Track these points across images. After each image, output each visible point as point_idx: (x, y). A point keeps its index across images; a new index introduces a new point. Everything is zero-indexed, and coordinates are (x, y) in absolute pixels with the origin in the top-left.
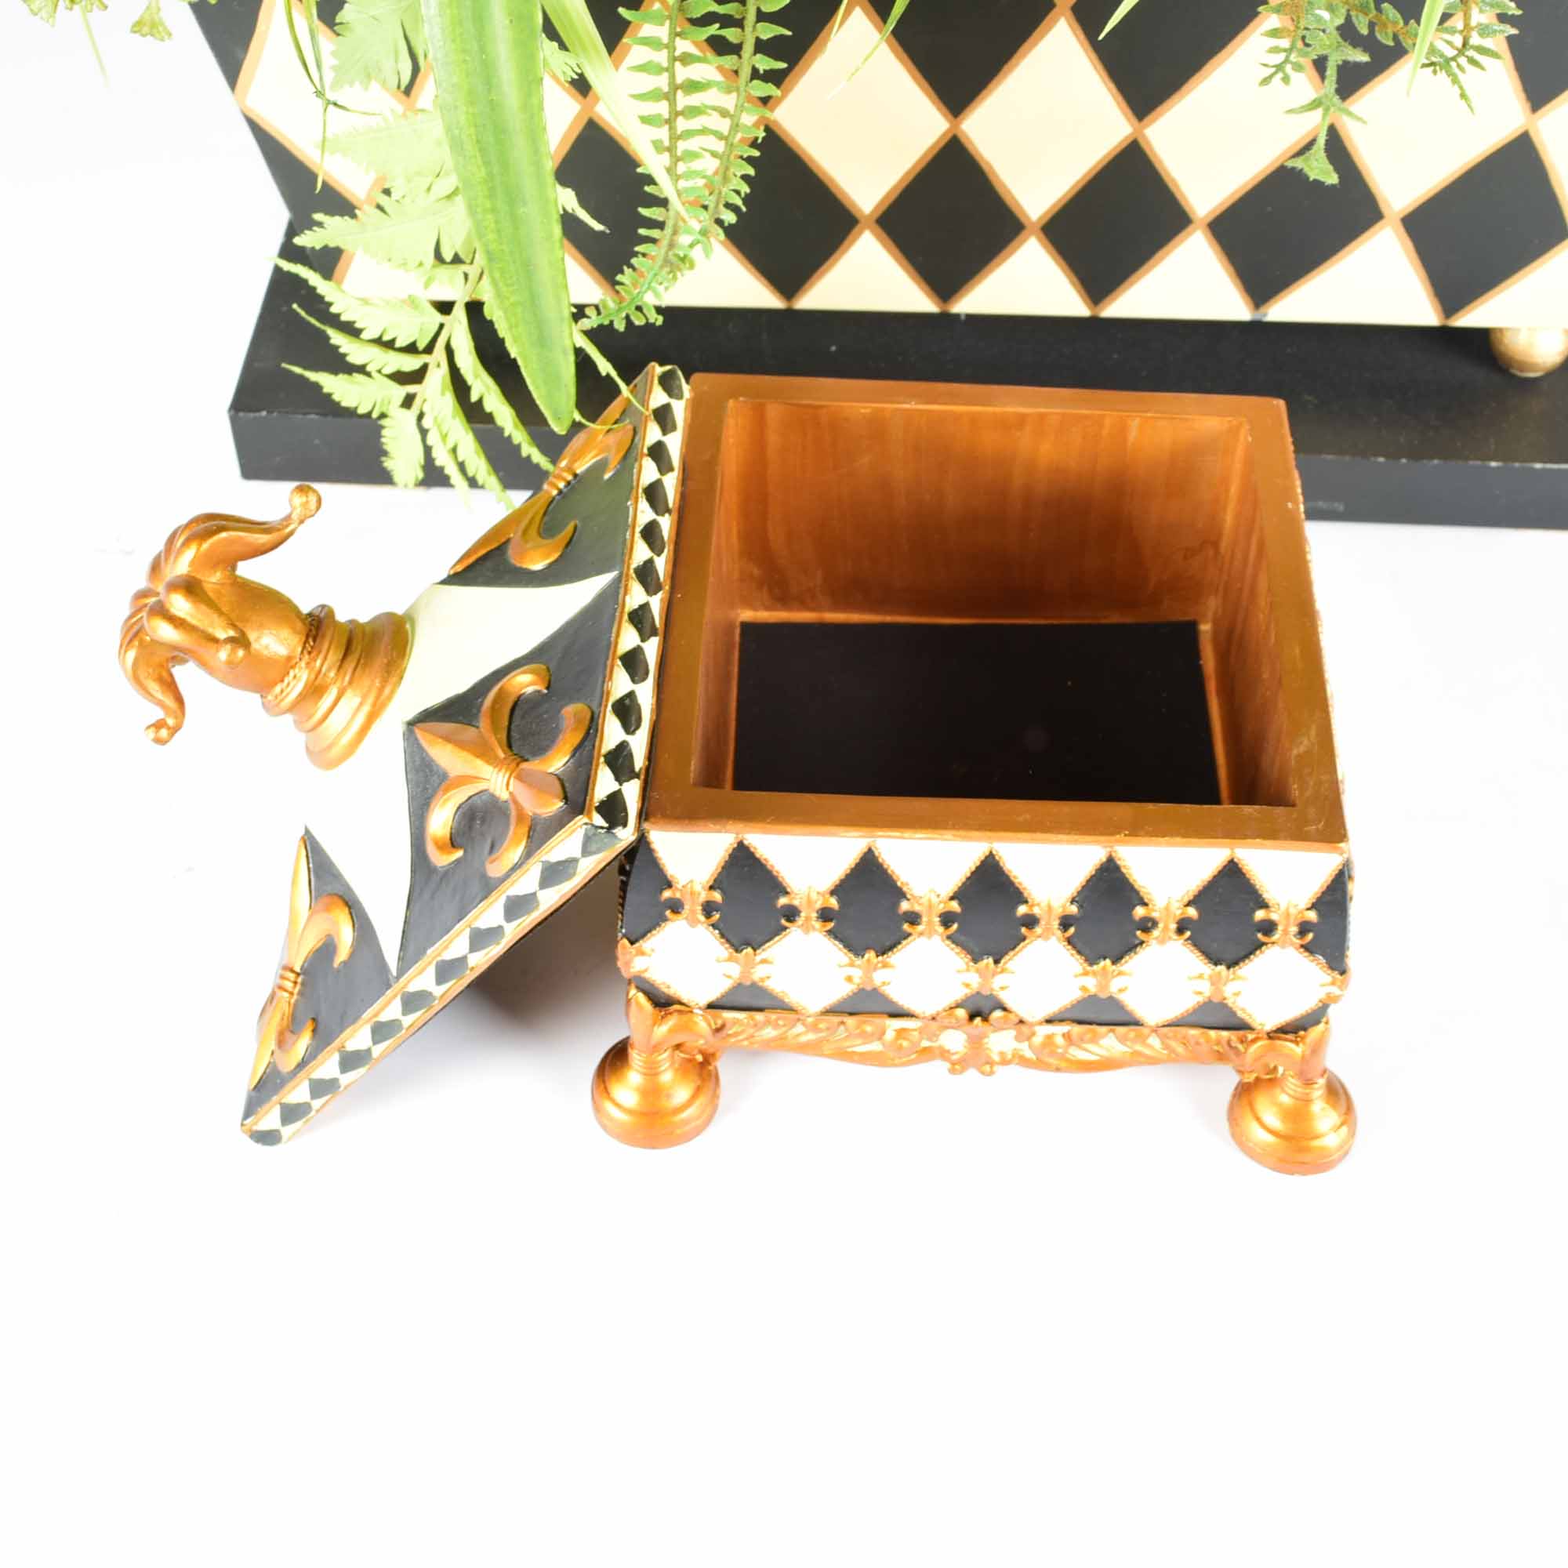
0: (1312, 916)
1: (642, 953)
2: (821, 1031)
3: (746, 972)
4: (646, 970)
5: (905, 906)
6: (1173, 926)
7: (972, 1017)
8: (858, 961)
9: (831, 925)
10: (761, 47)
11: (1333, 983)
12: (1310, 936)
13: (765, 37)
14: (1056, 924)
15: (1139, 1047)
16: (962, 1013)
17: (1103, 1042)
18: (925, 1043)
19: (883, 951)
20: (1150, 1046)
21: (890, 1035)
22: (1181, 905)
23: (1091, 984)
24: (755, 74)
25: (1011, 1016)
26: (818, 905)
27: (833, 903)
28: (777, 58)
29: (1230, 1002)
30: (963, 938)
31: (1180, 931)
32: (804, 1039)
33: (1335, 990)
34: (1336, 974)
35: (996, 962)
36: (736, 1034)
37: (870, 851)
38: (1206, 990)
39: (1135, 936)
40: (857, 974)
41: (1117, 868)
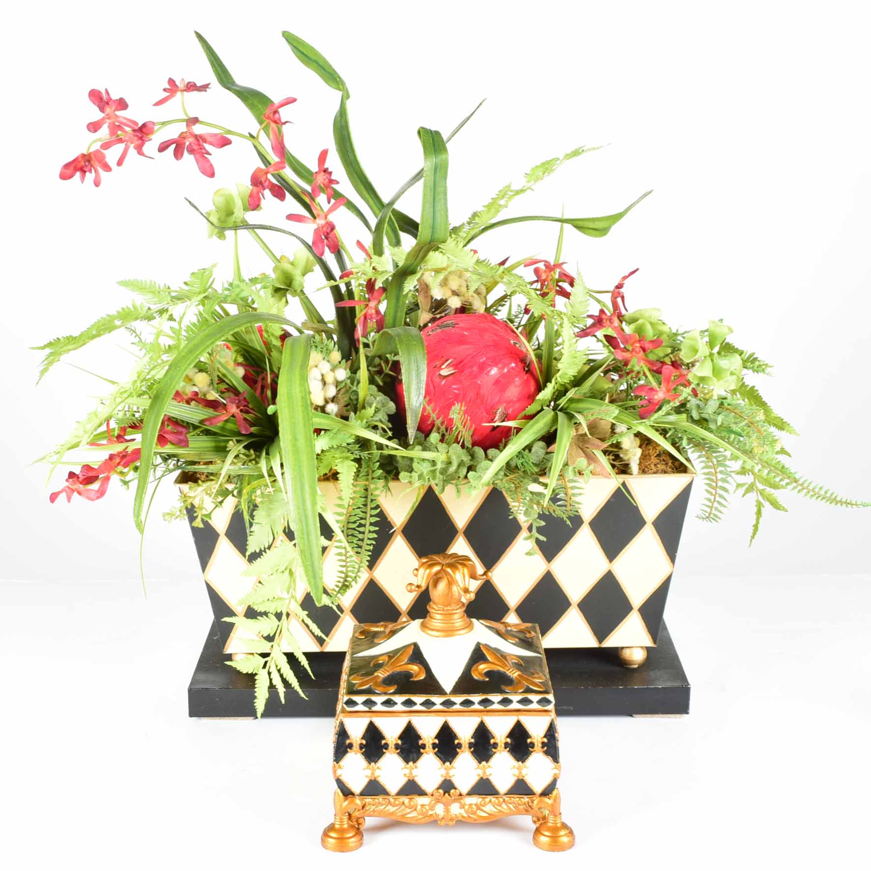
0: (545, 740)
1: (340, 767)
2: (396, 805)
3: (373, 774)
4: (340, 776)
5: (421, 742)
6: (503, 745)
7: (444, 794)
8: (408, 766)
9: (398, 751)
10: (371, 524)
11: (556, 768)
12: (546, 748)
13: (372, 521)
14: (467, 746)
15: (499, 808)
16: (441, 791)
17: (488, 806)
18: (430, 812)
19: (414, 762)
20: (503, 808)
21: (419, 808)
22: (505, 737)
23: (480, 772)
24: (370, 532)
25: (457, 791)
26: (395, 743)
27: (399, 742)
28: (376, 526)
29: (525, 778)
30: (439, 755)
31: (506, 748)
32: (391, 811)
33: (556, 771)
34: (556, 764)
35: (450, 764)
36: (369, 810)
37: (410, 722)
38: (516, 772)
39: (492, 751)
40: (407, 771)
41: (484, 724)
